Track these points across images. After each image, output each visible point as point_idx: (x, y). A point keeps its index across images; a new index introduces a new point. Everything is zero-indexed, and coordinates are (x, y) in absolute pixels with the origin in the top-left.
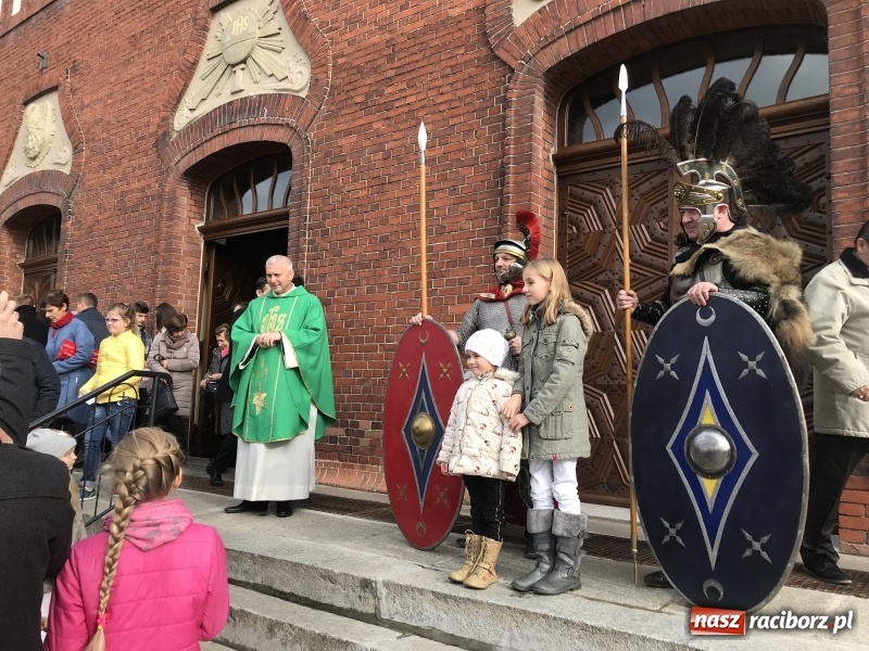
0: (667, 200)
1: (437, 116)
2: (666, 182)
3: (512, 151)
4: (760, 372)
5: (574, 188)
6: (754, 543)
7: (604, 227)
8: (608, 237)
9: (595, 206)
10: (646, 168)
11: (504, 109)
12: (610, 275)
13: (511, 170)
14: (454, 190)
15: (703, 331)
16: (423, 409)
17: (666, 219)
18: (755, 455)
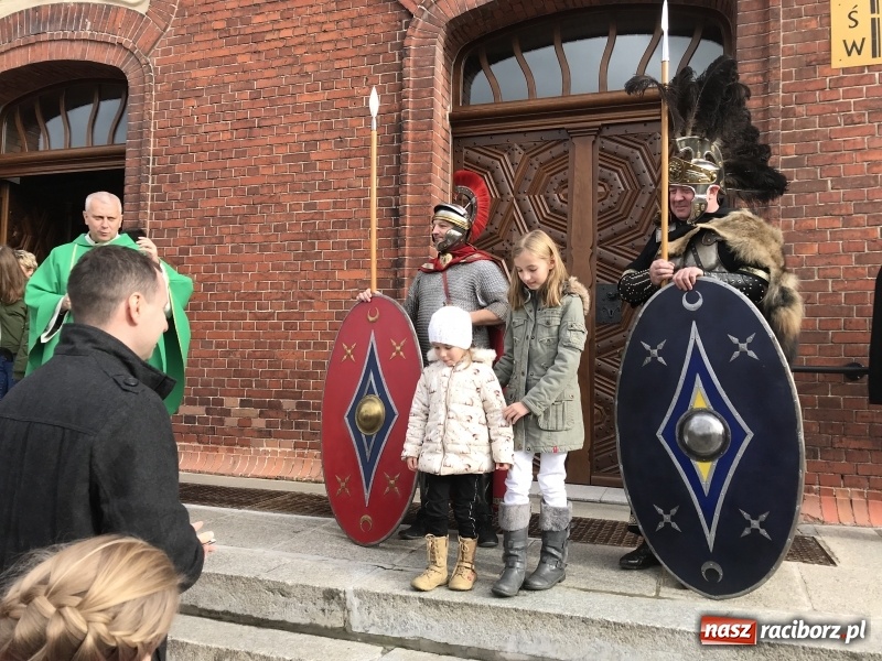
0: (567, 171)
1: (320, 57)
2: (566, 152)
3: (410, 105)
4: (752, 354)
5: (470, 152)
6: (752, 521)
7: (501, 195)
8: (505, 205)
9: (492, 172)
10: (546, 136)
11: (401, 58)
12: (507, 245)
13: (410, 126)
14: (341, 141)
15: (691, 316)
16: (371, 392)
17: (566, 191)
18: (750, 435)
